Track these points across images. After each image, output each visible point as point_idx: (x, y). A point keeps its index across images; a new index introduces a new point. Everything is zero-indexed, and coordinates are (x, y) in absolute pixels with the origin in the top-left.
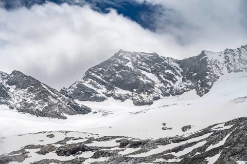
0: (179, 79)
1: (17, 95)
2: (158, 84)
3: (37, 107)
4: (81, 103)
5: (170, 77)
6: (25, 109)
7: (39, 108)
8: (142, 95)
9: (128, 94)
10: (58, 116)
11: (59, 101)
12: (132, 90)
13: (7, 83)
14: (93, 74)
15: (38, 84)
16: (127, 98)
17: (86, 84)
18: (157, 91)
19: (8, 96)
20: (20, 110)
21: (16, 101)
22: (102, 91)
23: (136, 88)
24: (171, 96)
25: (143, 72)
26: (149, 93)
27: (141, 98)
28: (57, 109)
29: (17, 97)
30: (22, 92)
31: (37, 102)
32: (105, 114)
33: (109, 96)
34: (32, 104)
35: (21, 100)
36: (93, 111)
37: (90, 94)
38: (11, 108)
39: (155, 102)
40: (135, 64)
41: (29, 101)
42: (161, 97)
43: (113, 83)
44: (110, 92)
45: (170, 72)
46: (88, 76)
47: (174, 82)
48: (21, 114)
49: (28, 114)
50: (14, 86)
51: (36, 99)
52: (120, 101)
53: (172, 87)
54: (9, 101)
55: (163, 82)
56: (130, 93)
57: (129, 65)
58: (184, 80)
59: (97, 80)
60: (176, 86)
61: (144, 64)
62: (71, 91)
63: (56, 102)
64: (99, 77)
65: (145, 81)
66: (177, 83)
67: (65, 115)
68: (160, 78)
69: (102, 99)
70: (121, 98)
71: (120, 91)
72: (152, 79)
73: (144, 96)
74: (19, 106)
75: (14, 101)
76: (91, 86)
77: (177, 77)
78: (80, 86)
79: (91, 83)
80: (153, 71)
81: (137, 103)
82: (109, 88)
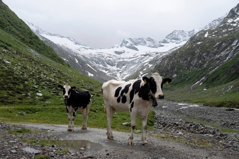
0: (187, 36)
1: (148, 43)
3: (152, 46)
4: (162, 44)
5: (185, 36)
6: (150, 46)
10: (156, 47)
14: (168, 37)
15: (153, 40)
17: (166, 39)
18: (182, 40)
22: (169, 41)
32: (167, 46)
40: (178, 34)
43: (172, 38)
46: (166, 37)
48: (149, 48)
51: (152, 44)
57: (176, 34)
60: (186, 38)
61: (180, 33)
62: (162, 41)
67: (158, 47)
69: (169, 43)
71: (173, 40)
73: (179, 41)
75: (148, 45)
78: (164, 40)
80: (182, 35)
81: (177, 43)
82: (171, 40)
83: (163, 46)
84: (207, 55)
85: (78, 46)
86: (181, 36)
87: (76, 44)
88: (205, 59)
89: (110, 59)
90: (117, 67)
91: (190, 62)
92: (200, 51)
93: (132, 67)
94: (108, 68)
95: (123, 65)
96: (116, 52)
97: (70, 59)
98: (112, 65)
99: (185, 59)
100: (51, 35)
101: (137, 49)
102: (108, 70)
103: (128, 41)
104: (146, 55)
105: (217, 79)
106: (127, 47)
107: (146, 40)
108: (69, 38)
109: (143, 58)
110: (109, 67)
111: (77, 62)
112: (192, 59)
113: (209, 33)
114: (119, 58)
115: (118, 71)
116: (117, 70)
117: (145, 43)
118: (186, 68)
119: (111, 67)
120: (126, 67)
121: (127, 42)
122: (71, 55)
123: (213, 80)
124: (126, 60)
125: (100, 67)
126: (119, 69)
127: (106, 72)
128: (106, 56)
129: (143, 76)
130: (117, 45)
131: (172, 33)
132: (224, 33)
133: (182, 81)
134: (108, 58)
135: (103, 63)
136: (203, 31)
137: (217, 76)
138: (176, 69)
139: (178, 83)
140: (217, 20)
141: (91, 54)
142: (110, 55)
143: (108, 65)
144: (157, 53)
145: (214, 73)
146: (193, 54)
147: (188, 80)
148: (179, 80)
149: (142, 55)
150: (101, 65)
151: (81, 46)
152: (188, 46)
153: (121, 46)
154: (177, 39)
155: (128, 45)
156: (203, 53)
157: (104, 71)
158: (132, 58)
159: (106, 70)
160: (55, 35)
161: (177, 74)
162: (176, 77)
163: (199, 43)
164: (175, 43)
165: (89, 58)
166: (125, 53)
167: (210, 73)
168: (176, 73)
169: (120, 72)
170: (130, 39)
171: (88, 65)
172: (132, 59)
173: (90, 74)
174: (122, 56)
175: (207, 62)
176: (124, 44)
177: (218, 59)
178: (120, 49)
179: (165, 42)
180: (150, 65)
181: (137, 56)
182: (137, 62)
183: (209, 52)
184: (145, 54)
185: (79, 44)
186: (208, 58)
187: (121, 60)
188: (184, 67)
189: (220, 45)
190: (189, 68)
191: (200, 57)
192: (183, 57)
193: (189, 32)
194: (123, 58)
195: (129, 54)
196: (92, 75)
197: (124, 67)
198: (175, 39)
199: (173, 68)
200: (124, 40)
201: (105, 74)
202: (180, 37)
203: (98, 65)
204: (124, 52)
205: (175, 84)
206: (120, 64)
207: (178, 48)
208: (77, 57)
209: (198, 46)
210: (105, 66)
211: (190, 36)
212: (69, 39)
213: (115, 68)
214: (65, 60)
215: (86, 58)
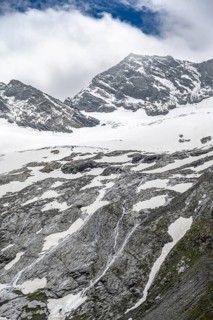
0: (197, 85)
2: (174, 91)
3: (39, 120)
4: (88, 115)
5: (187, 83)
6: (26, 122)
7: (42, 121)
8: (156, 103)
9: (140, 103)
10: (62, 129)
11: (64, 113)
12: (144, 99)
13: (5, 94)
14: (101, 82)
15: (39, 94)
16: (139, 108)
17: (93, 93)
18: (173, 99)
19: (6, 108)
20: (20, 124)
21: (16, 114)
22: (111, 100)
23: (149, 96)
24: (188, 104)
25: (157, 78)
26: (164, 102)
27: (155, 107)
28: (61, 122)
29: (16, 110)
30: (22, 103)
31: (38, 115)
32: (115, 126)
33: (119, 105)
34: (33, 117)
35: (21, 113)
36: (101, 123)
37: (97, 104)
38: (10, 122)
39: (171, 111)
40: (147, 69)
41: (30, 113)
42: (177, 105)
43: (123, 91)
44: (120, 102)
45: (186, 77)
46: (95, 84)
47: (191, 88)
48: (22, 129)
49: (29, 128)
50: (13, 98)
51: (38, 111)
52: (131, 111)
53: (190, 94)
54: (8, 114)
55: (178, 88)
56: (142, 102)
57: (141, 70)
58: (202, 86)
59: (106, 88)
60: (194, 93)
61: (157, 69)
62: (76, 102)
63: (60, 113)
64: (107, 85)
65: (159, 88)
66: (195, 89)
67: (71, 128)
68: (175, 85)
69: (111, 110)
70: (132, 108)
71: (131, 100)
72: (167, 85)
73: (160, 105)
74: (18, 119)
75: (13, 114)
76: (98, 96)
77: (195, 83)
78: (86, 95)
79: (98, 92)
80: (168, 77)
81: (151, 113)
82: (119, 97)
83: (93, 123)
164: (141, 112)
193: (201, 66)
198: (141, 95)
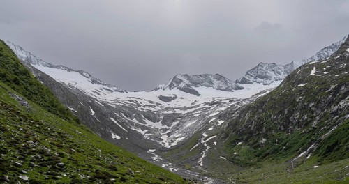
0: (283, 73)
1: (216, 83)
2: (274, 76)
3: (223, 88)
4: (240, 85)
5: (279, 73)
6: (219, 89)
9: (262, 81)
10: (231, 91)
14: (249, 73)
15: (225, 78)
17: (246, 77)
18: (273, 79)
20: (217, 89)
22: (252, 80)
25: (269, 71)
26: (270, 80)
27: (266, 82)
30: (219, 82)
31: (223, 86)
32: (249, 89)
33: (254, 82)
34: (221, 87)
35: (218, 85)
36: (245, 88)
37: (247, 81)
38: (214, 88)
39: (271, 83)
40: (266, 69)
41: (221, 85)
43: (256, 76)
44: (255, 80)
45: (279, 71)
46: (247, 74)
47: (280, 75)
48: (217, 91)
50: (216, 80)
51: (223, 84)
52: (258, 84)
53: (279, 77)
55: (276, 75)
57: (264, 68)
59: (251, 75)
60: (281, 77)
61: (269, 68)
62: (240, 81)
63: (231, 85)
65: (269, 75)
67: (233, 90)
69: (251, 83)
70: (259, 82)
71: (259, 80)
73: (268, 81)
75: (215, 86)
78: (244, 78)
79: (248, 77)
80: (273, 71)
81: (264, 84)
82: (255, 78)
83: (241, 88)
84: (316, 106)
85: (96, 87)
86: (272, 73)
87: (93, 82)
88: (313, 112)
89: (151, 109)
90: (163, 123)
91: (288, 118)
92: (305, 99)
93: (189, 125)
94: (147, 125)
95: (174, 121)
96: (162, 98)
97: (81, 109)
98: (154, 120)
99: (280, 112)
100: (51, 66)
101: (197, 94)
102: (147, 128)
103: (183, 78)
104: (212, 104)
105: (336, 148)
106: (180, 89)
107: (212, 79)
108: (81, 72)
109: (207, 108)
110: (148, 123)
111: (93, 113)
112: (291, 113)
113: (317, 69)
114: (167, 109)
115: (165, 130)
116: (163, 129)
117: (211, 82)
118: (282, 128)
119: (152, 123)
120: (178, 125)
121: (181, 81)
122: (83, 102)
123: (330, 150)
124: (178, 111)
125: (132, 124)
126: (165, 127)
127: (143, 133)
128: (144, 104)
129: (208, 140)
130: (163, 86)
131: (257, 67)
132: (343, 70)
133: (275, 151)
134: (147, 108)
135: (138, 116)
136: (307, 64)
137: (336, 144)
138: (264, 130)
139: (269, 154)
140: (330, 47)
141: (118, 101)
142: (151, 102)
143: (146, 121)
144: (231, 101)
145: (330, 137)
146: (293, 103)
147: (286, 150)
148: (271, 150)
149: (205, 104)
150: (135, 120)
151: (101, 86)
152: (283, 89)
153: (171, 87)
154: (266, 78)
155: (182, 85)
156: (309, 102)
157: (140, 131)
158: (189, 108)
159: (143, 128)
160: (58, 67)
161: (267, 139)
162: (266, 144)
163: (302, 85)
164: (262, 84)
165: (114, 106)
166: (176, 100)
167: (323, 137)
168: (266, 136)
169: (168, 132)
170: (186, 75)
171: (112, 119)
172: (189, 111)
173: (114, 136)
174: (172, 104)
175: (318, 118)
176: (175, 84)
177: (335, 113)
178: (168, 93)
179: (245, 81)
180: (221, 122)
181: (198, 106)
182: (197, 115)
183: (319, 101)
184: (211, 101)
185: (99, 83)
186: (318, 111)
187: (170, 112)
188: (279, 126)
189: (337, 90)
190: (286, 128)
191: (305, 109)
192: (275, 108)
193: (285, 66)
194: (173, 109)
195: (183, 101)
196: (119, 138)
197: (175, 124)
198: (262, 78)
199: (259, 127)
200: (175, 77)
201: (141, 136)
202: (270, 73)
203: (129, 119)
204: (176, 97)
205: (264, 157)
206: (168, 119)
207: (268, 92)
208: (93, 105)
209: (300, 91)
210: (141, 121)
211: (286, 72)
212: (82, 74)
213: (158, 125)
214: (72, 109)
215: (109, 107)
